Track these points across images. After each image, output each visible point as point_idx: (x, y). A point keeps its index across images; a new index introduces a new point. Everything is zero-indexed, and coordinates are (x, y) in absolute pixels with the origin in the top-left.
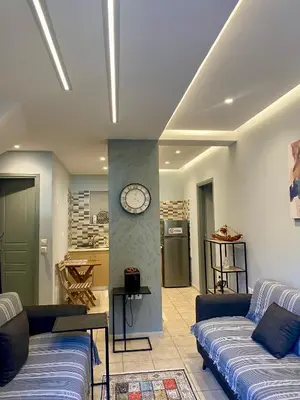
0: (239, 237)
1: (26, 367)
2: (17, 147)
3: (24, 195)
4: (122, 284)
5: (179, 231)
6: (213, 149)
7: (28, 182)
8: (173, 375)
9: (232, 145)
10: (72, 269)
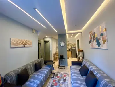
0: (82, 50)
1: (40, 69)
2: (46, 36)
3: (48, 43)
4: (60, 57)
5: (74, 48)
6: (78, 34)
7: (48, 41)
8: (66, 74)
9: (81, 33)
10: (56, 54)
